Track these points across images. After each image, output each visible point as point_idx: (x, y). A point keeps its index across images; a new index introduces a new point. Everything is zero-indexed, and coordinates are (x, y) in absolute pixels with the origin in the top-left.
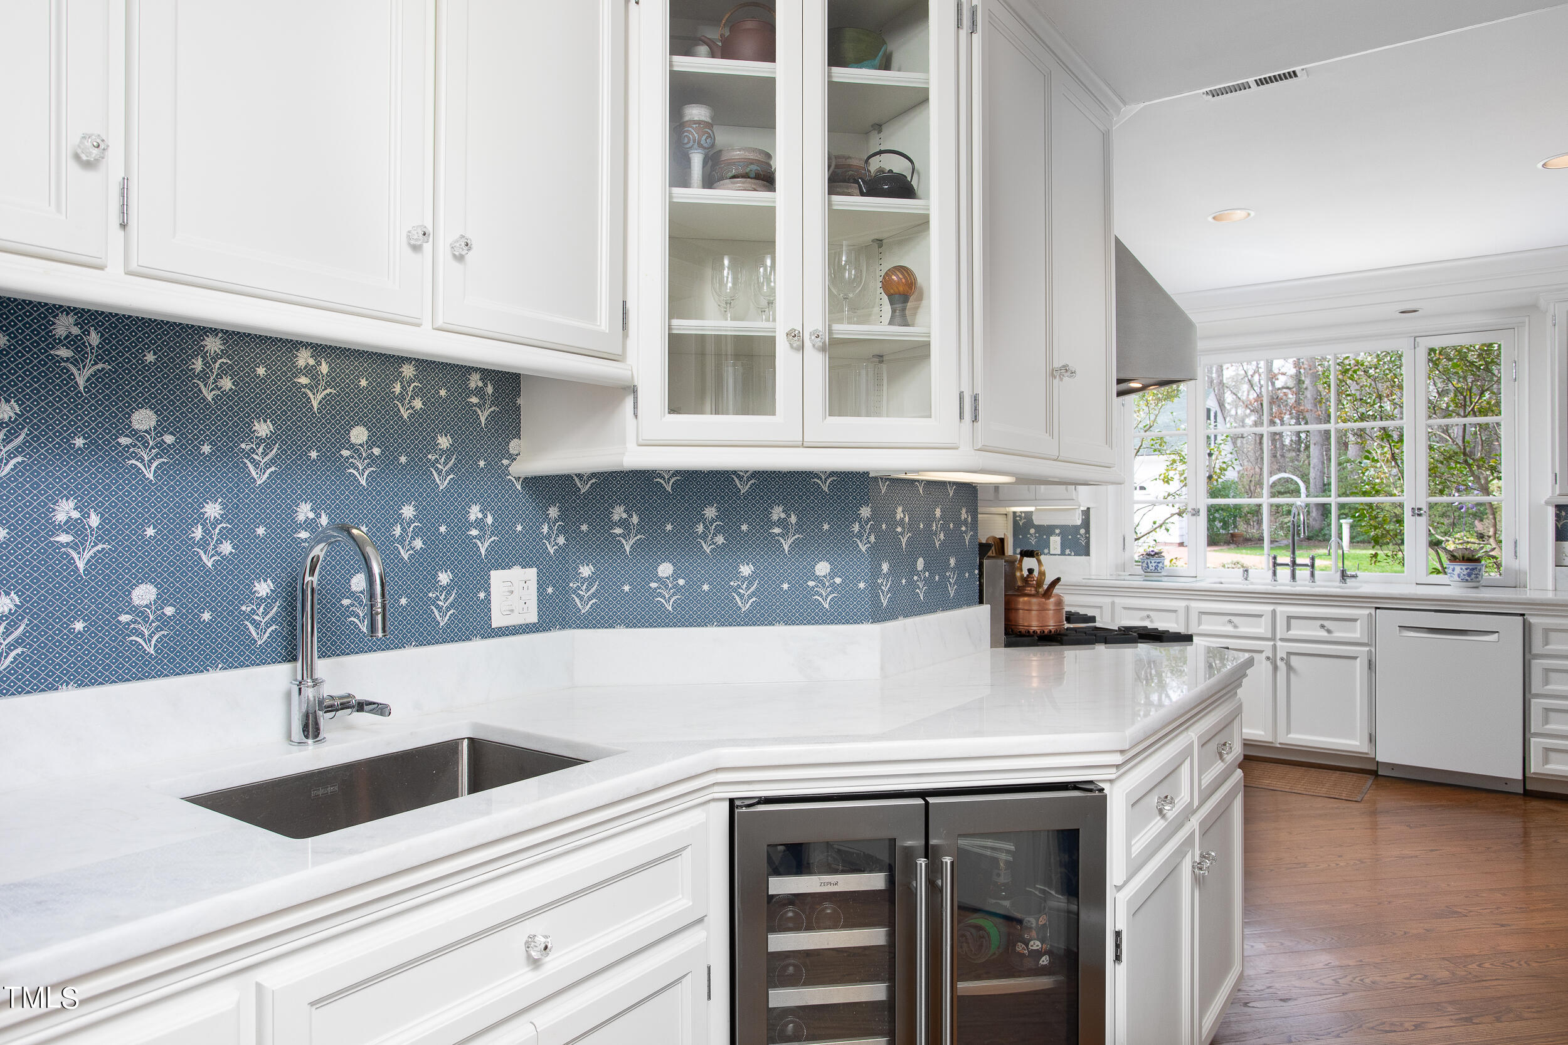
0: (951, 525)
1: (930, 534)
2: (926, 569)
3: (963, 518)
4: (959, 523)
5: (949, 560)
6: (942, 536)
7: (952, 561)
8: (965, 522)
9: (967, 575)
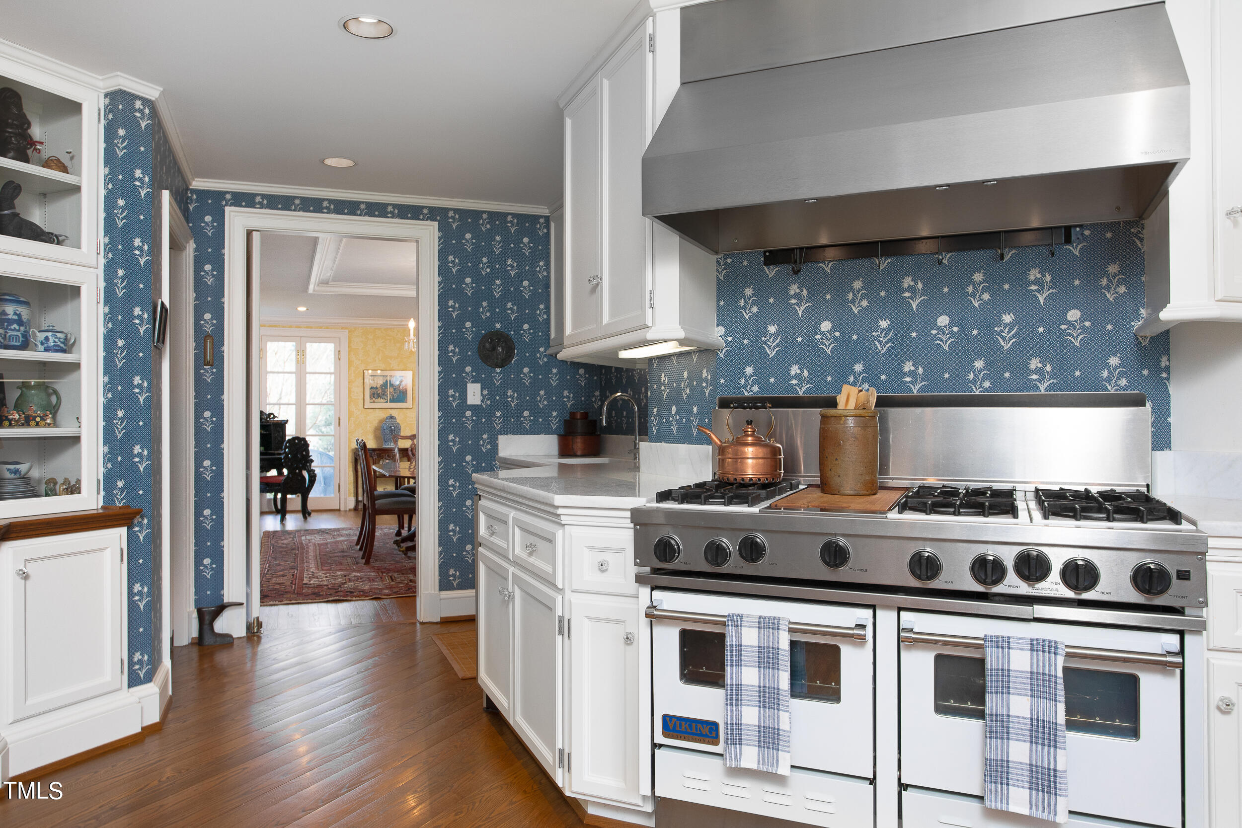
0: (695, 383)
1: (680, 390)
2: (677, 413)
3: (704, 376)
4: (700, 380)
5: (693, 408)
6: (688, 391)
7: (695, 409)
8: (706, 379)
9: (707, 420)
